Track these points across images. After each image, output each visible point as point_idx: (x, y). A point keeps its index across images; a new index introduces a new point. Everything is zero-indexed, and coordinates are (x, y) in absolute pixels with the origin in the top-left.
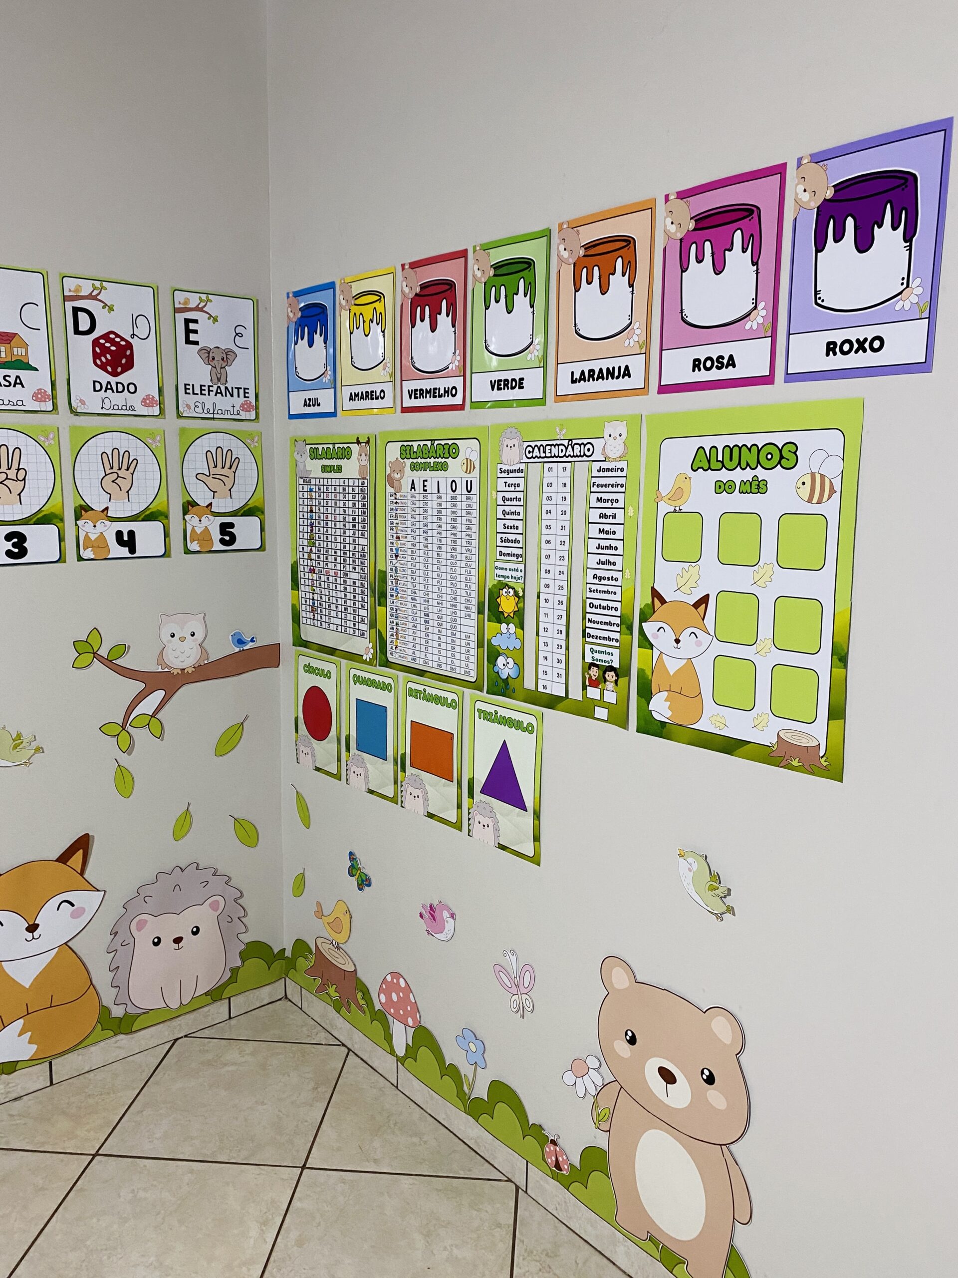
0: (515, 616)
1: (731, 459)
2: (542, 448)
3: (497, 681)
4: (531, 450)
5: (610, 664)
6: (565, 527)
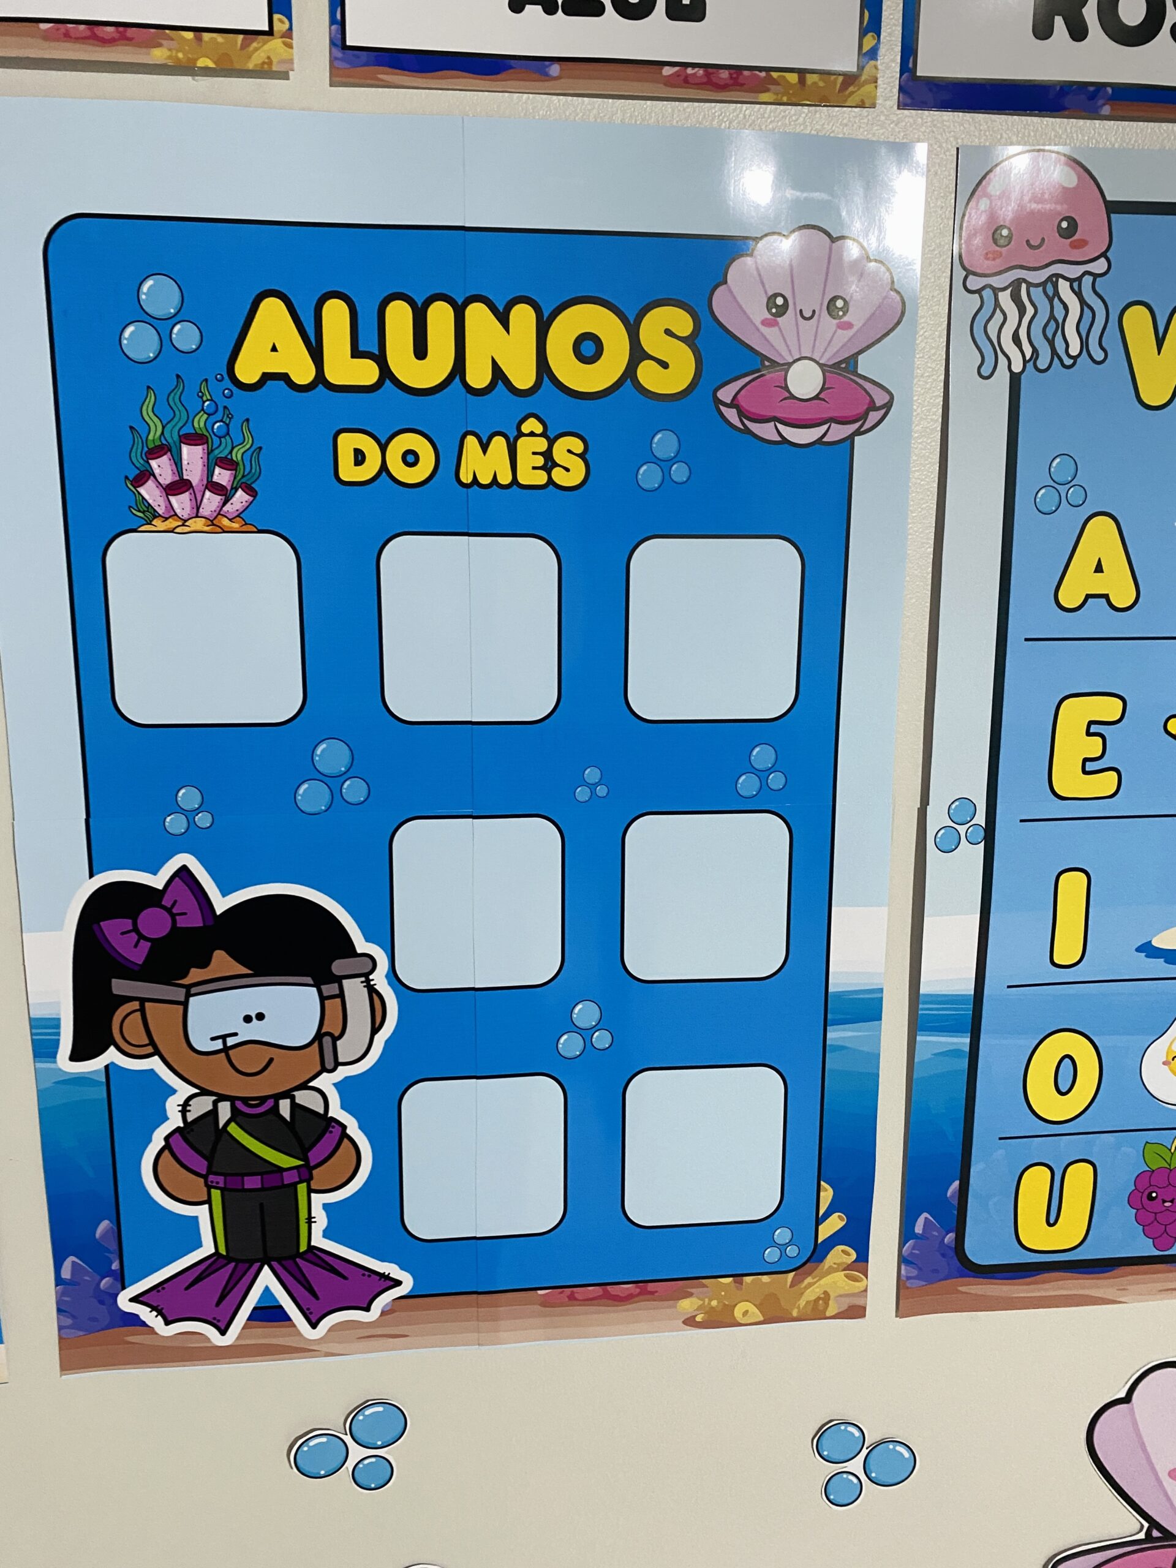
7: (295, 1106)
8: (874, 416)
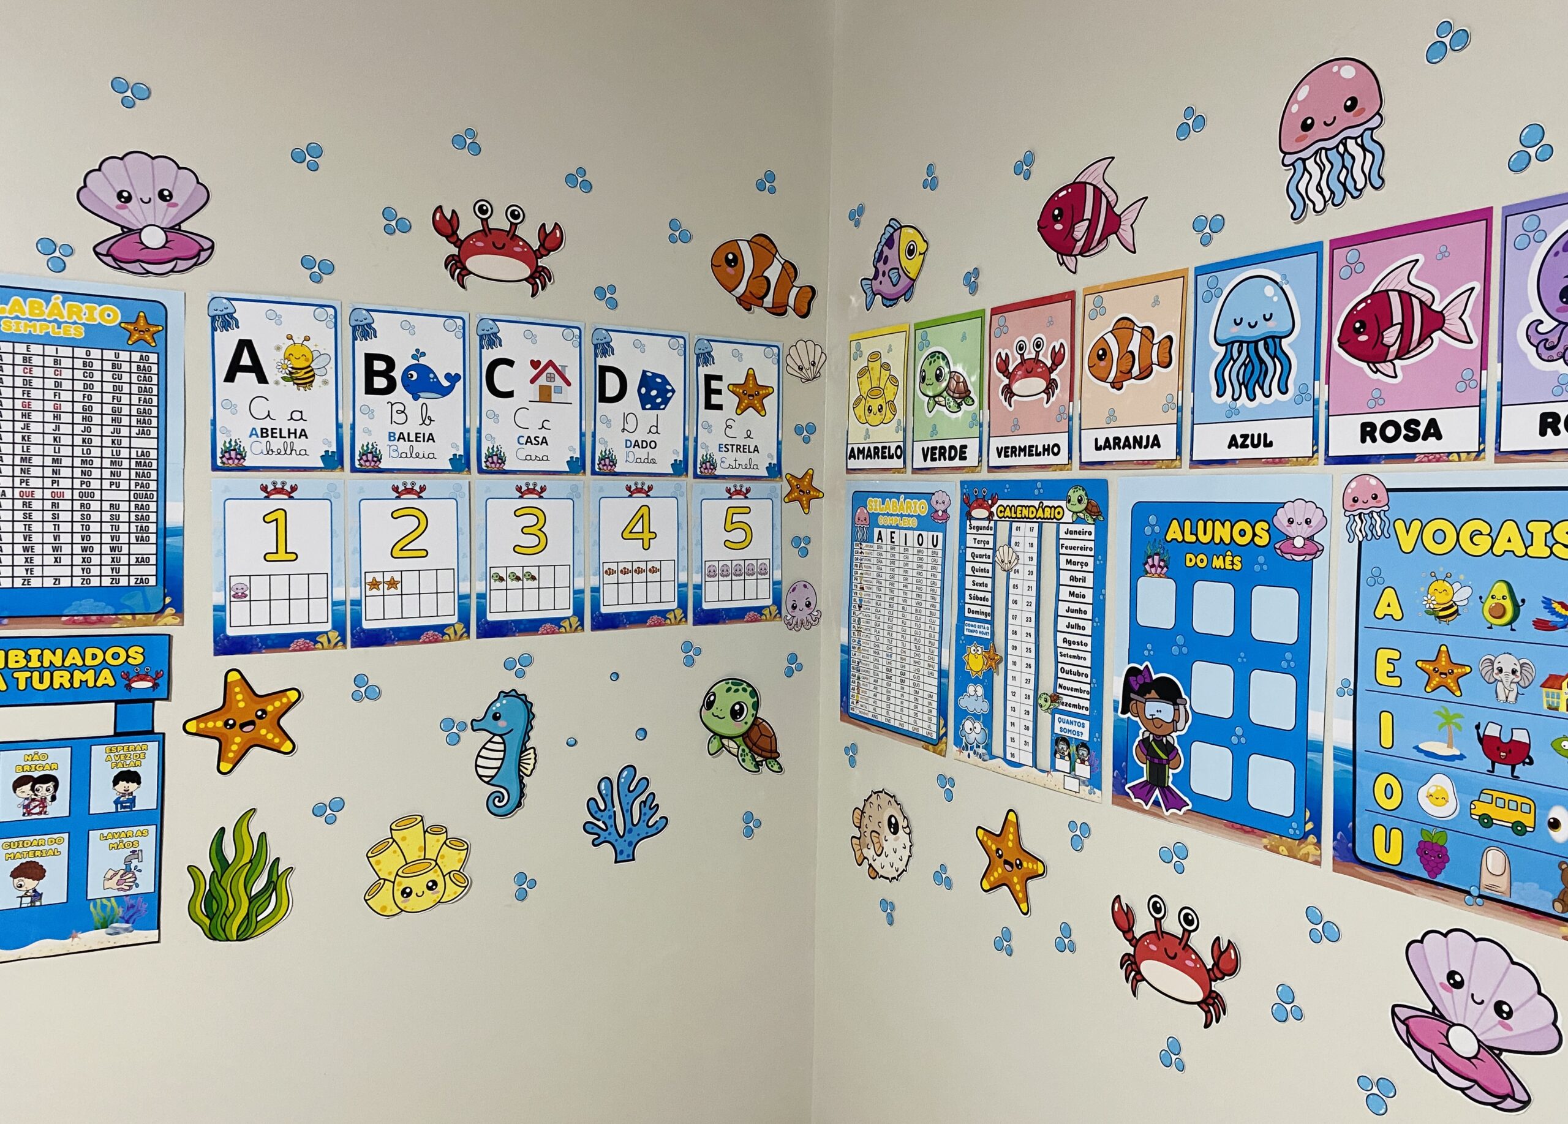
7: (1167, 740)
8: (1319, 553)
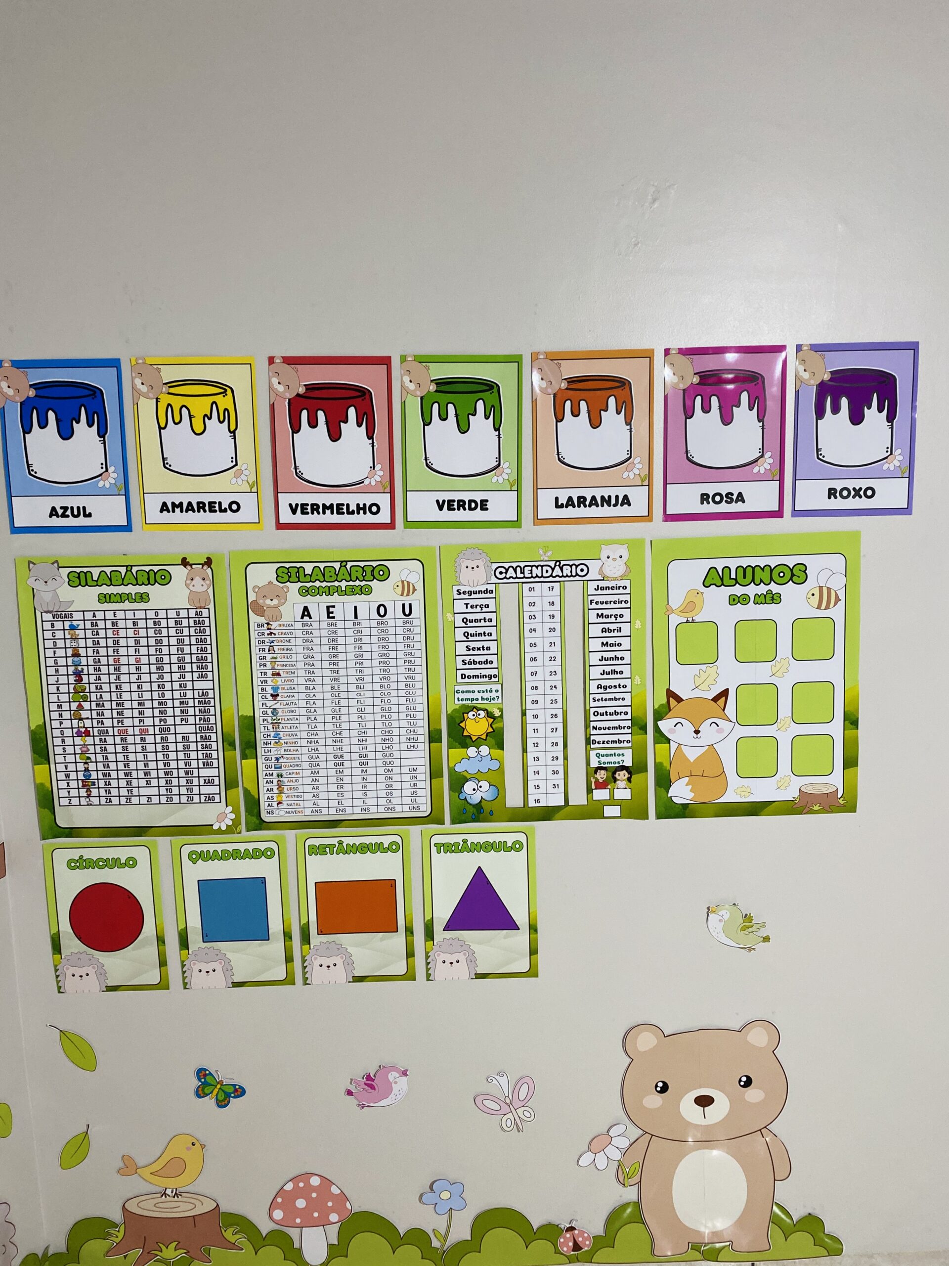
0: (488, 737)
1: (745, 577)
2: (518, 569)
3: (465, 808)
4: (504, 571)
5: (621, 764)
6: (554, 643)
